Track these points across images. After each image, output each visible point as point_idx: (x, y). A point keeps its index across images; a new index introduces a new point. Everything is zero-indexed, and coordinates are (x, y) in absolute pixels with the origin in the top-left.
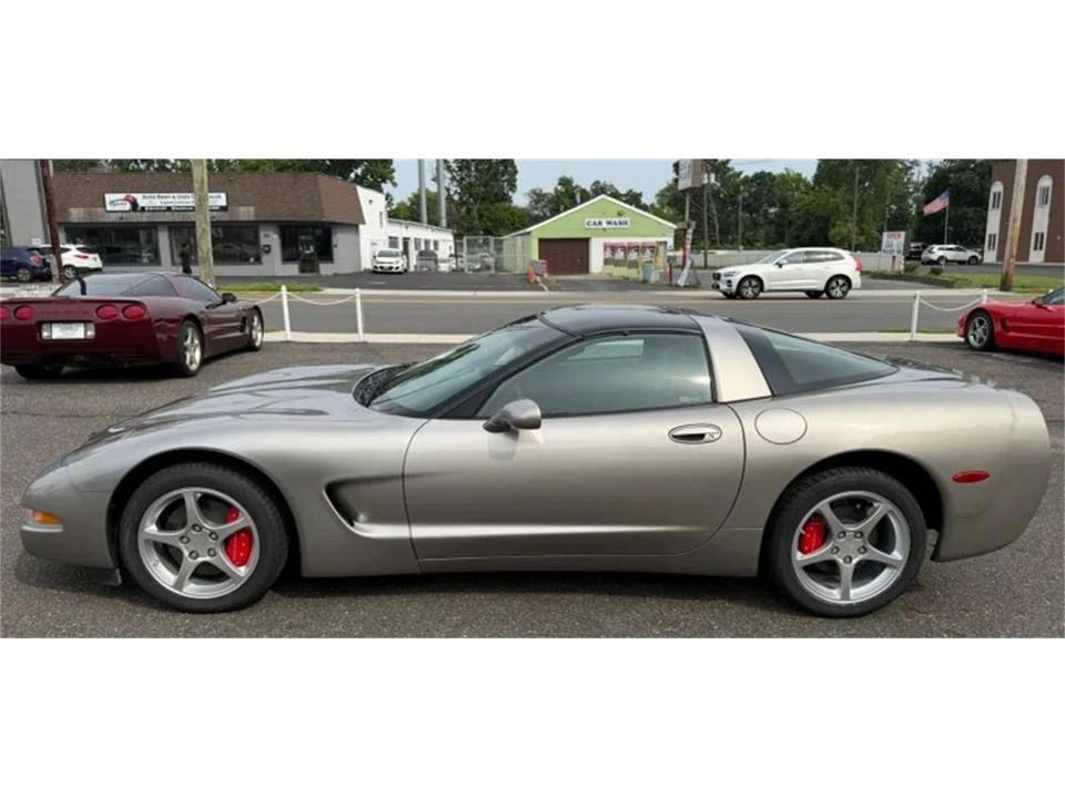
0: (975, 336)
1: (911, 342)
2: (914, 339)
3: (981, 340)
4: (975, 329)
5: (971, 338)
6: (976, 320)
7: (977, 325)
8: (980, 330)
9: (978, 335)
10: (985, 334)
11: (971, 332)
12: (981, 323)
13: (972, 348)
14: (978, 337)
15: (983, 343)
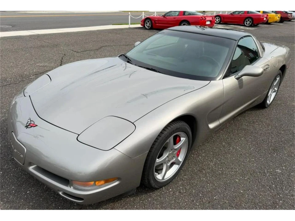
0: (147, 26)
1: (129, 28)
2: (130, 27)
3: (149, 27)
4: (147, 23)
5: (146, 26)
6: (147, 21)
7: (147, 22)
8: (148, 24)
9: (148, 25)
10: (150, 25)
11: (146, 24)
12: (148, 22)
13: (146, 29)
14: (148, 26)
15: (149, 28)
